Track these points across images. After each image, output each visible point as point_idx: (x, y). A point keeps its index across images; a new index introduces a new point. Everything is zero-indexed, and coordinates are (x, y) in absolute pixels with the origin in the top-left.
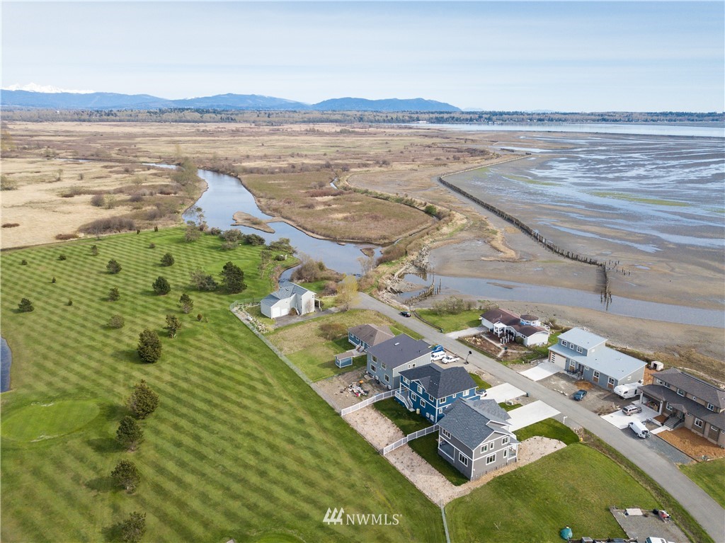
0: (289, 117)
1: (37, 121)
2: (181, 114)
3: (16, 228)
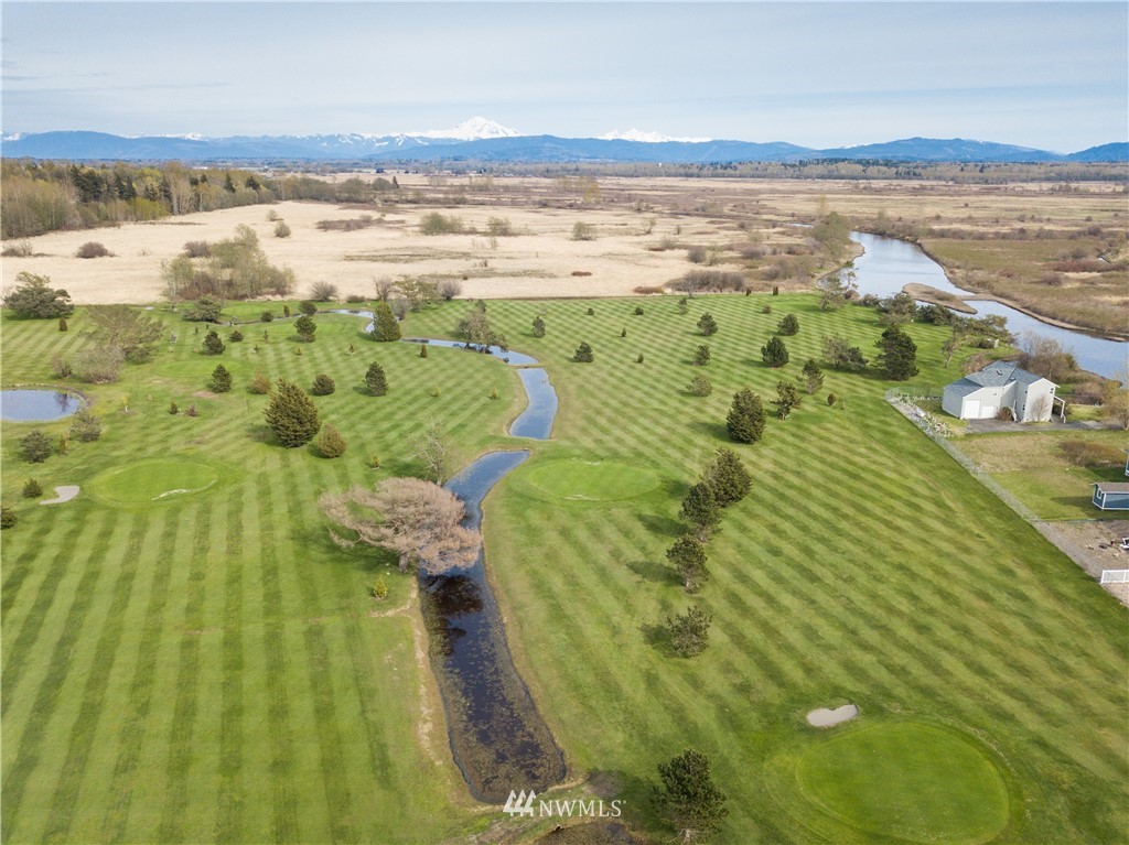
0: (1021, 171)
1: (632, 176)
2: (834, 167)
3: (587, 277)
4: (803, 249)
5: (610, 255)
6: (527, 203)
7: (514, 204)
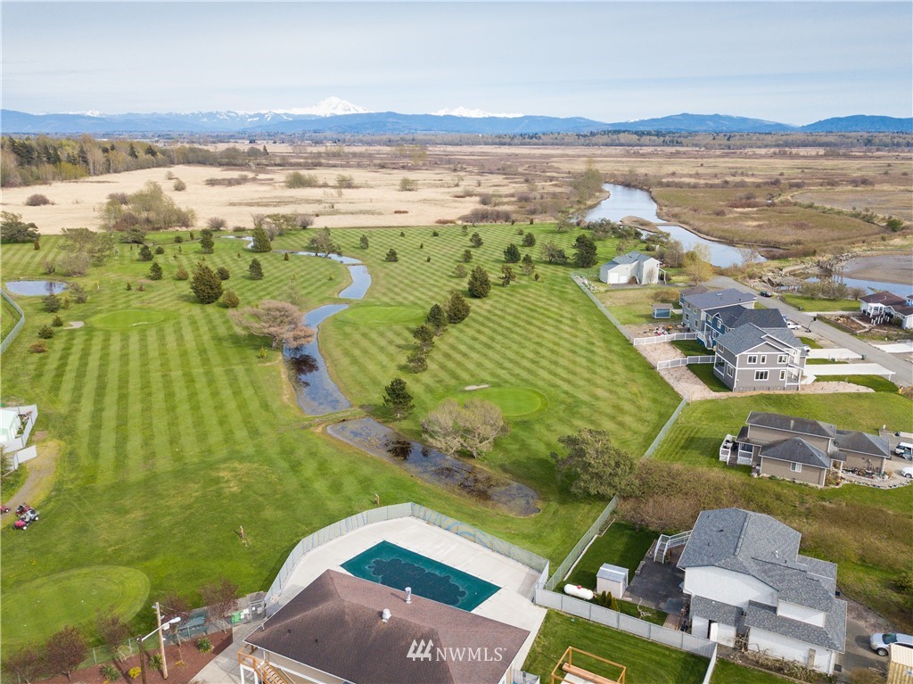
0: (758, 139)
1: (457, 145)
2: (615, 137)
3: (405, 214)
4: (563, 195)
5: (424, 201)
6: (369, 165)
7: (359, 166)
